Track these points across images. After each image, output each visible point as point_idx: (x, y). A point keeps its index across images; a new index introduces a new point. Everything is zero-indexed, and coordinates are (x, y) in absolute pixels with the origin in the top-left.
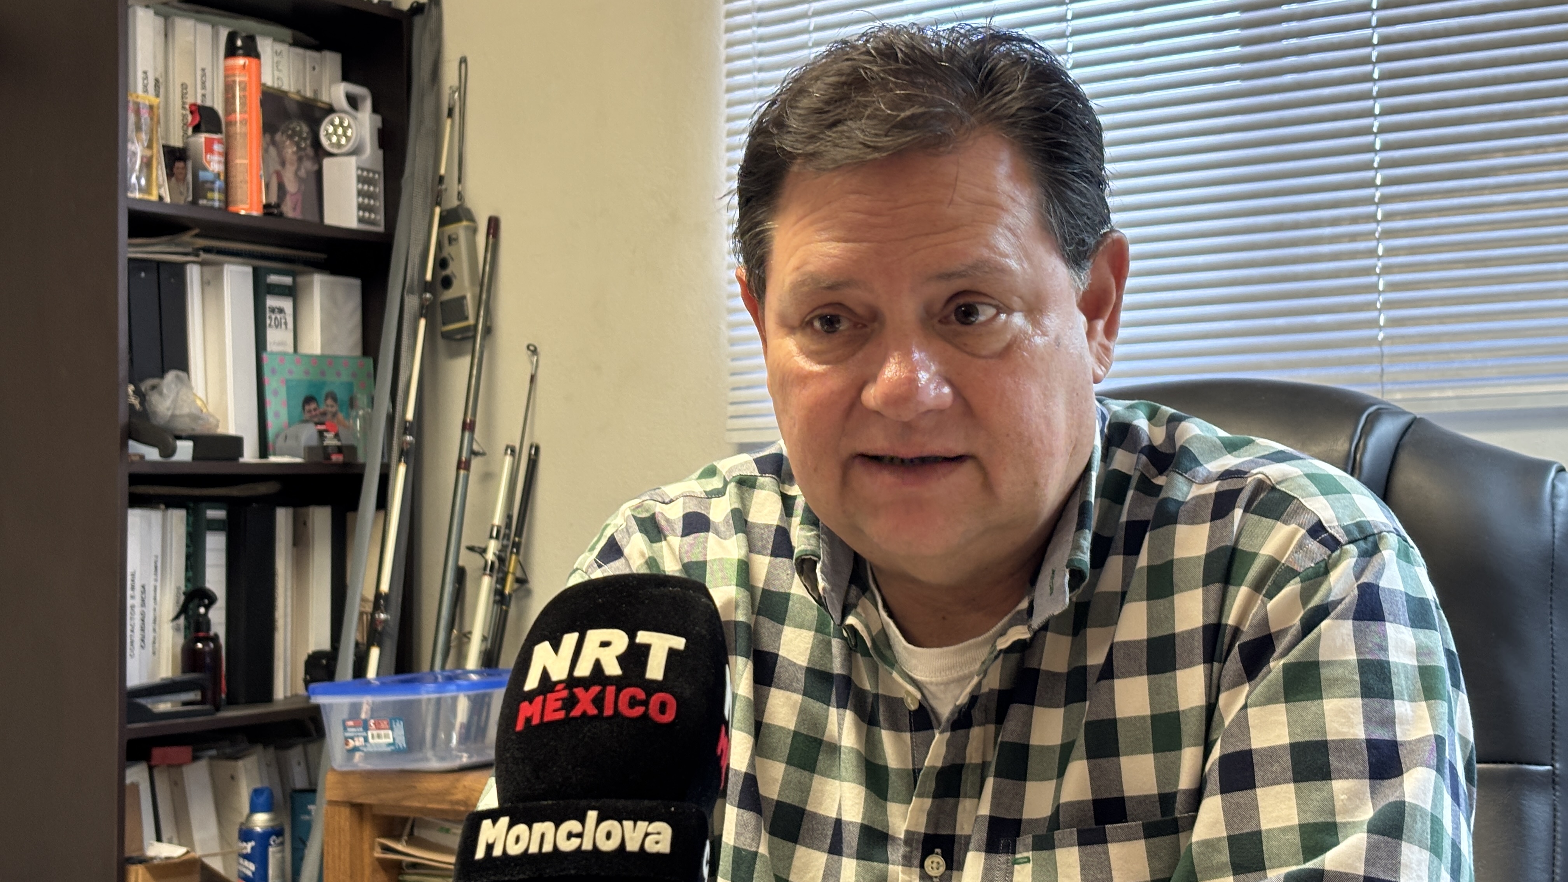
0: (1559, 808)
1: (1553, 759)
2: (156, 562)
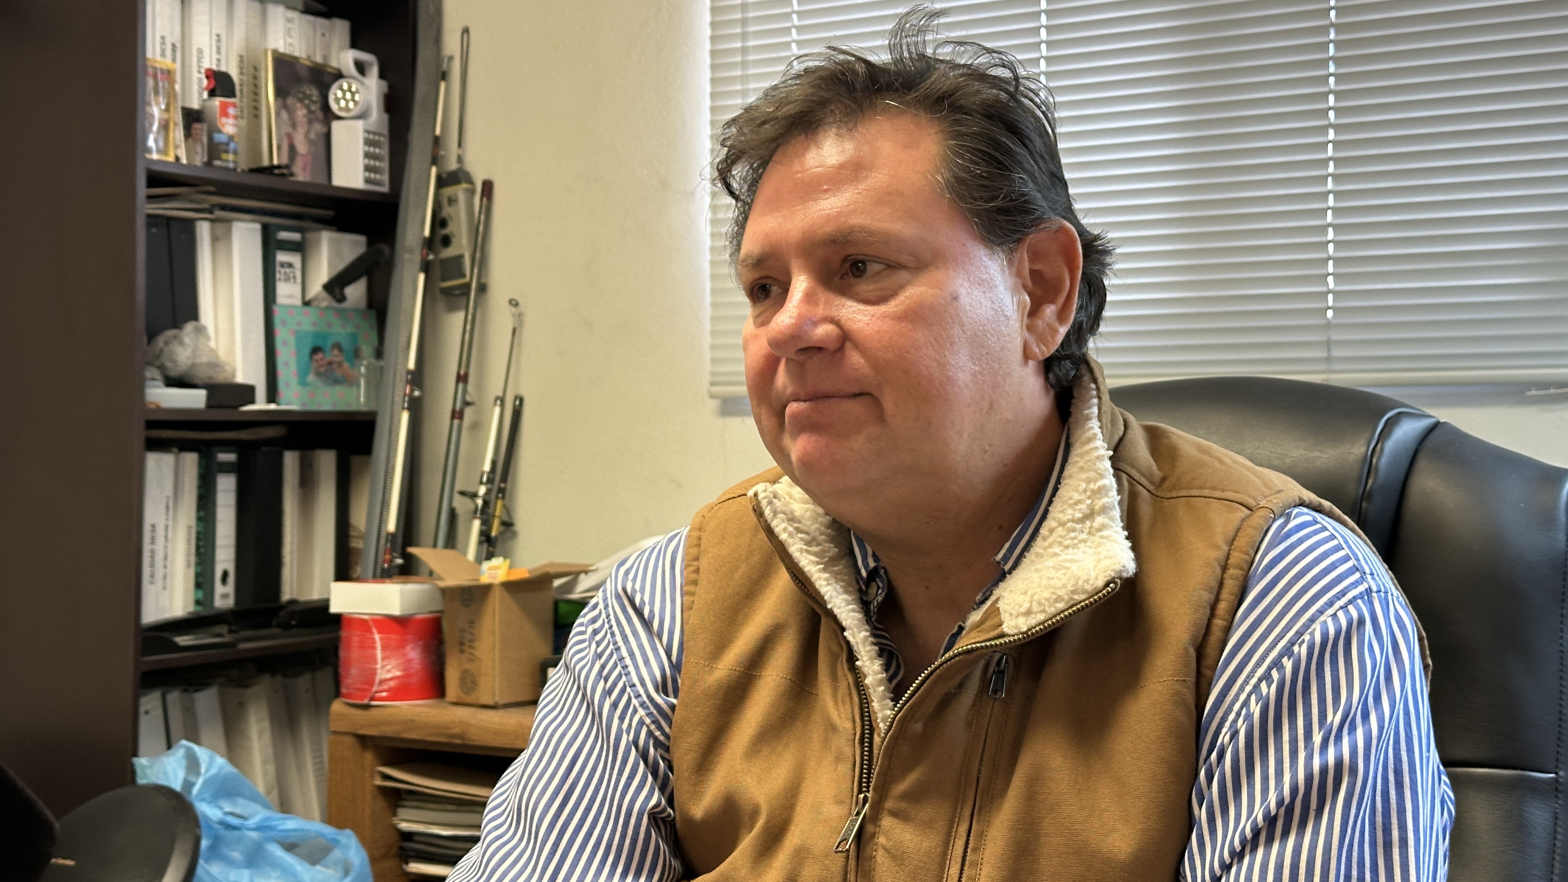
0: (1560, 817)
1: (1557, 767)
2: (167, 503)
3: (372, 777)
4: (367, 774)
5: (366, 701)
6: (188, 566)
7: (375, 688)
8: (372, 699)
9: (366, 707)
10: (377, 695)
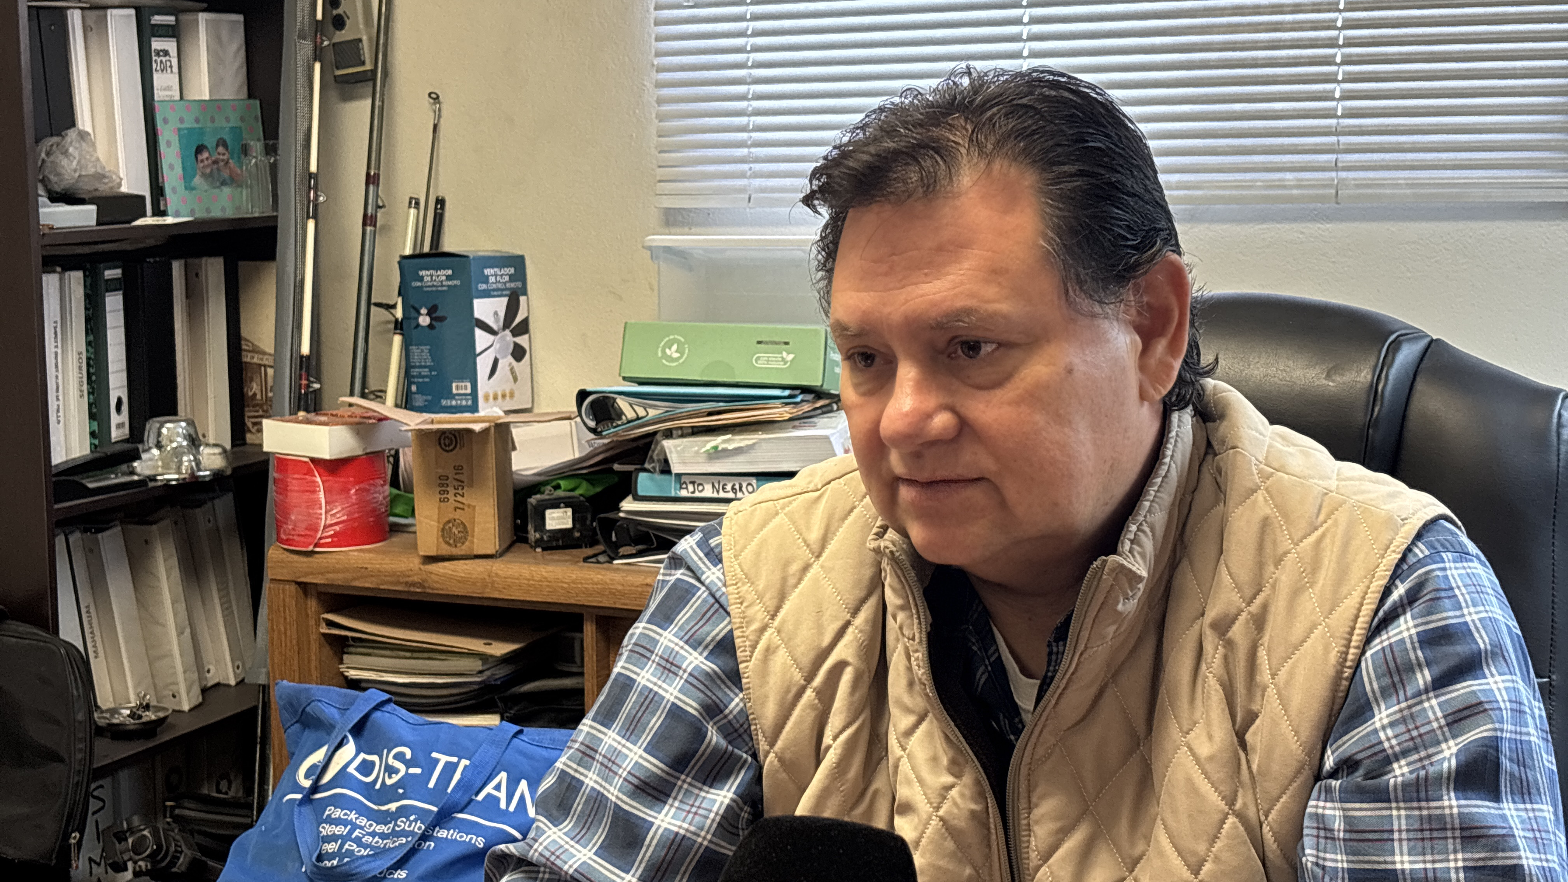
1: (1550, 672)
2: (55, 328)
3: (318, 625)
4: (312, 622)
5: (310, 548)
6: (82, 396)
7: (319, 535)
8: (316, 545)
9: (312, 553)
10: (322, 541)
